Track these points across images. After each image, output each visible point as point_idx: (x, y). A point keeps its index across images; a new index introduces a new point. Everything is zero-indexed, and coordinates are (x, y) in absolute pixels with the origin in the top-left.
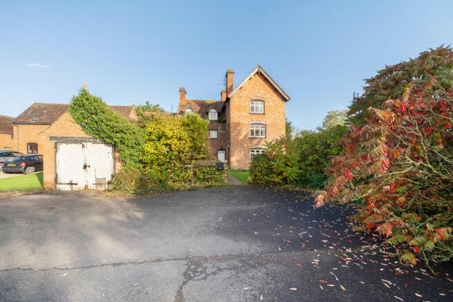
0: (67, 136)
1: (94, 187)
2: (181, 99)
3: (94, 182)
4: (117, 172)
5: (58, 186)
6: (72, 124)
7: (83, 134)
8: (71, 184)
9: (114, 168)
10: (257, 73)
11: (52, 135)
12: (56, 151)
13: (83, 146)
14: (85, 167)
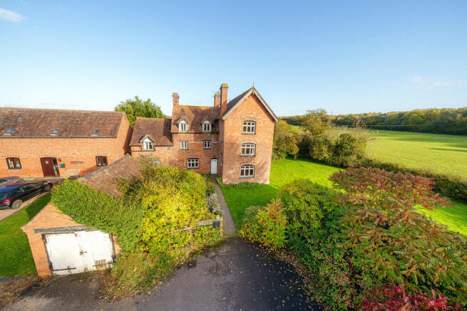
0: (55, 227)
1: (95, 268)
2: (174, 105)
3: (94, 264)
4: (117, 252)
5: (54, 272)
6: (58, 215)
7: (73, 224)
8: (69, 269)
9: (114, 249)
10: (252, 94)
11: (36, 228)
12: (45, 242)
13: (76, 235)
14: (82, 253)
